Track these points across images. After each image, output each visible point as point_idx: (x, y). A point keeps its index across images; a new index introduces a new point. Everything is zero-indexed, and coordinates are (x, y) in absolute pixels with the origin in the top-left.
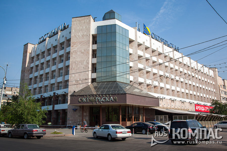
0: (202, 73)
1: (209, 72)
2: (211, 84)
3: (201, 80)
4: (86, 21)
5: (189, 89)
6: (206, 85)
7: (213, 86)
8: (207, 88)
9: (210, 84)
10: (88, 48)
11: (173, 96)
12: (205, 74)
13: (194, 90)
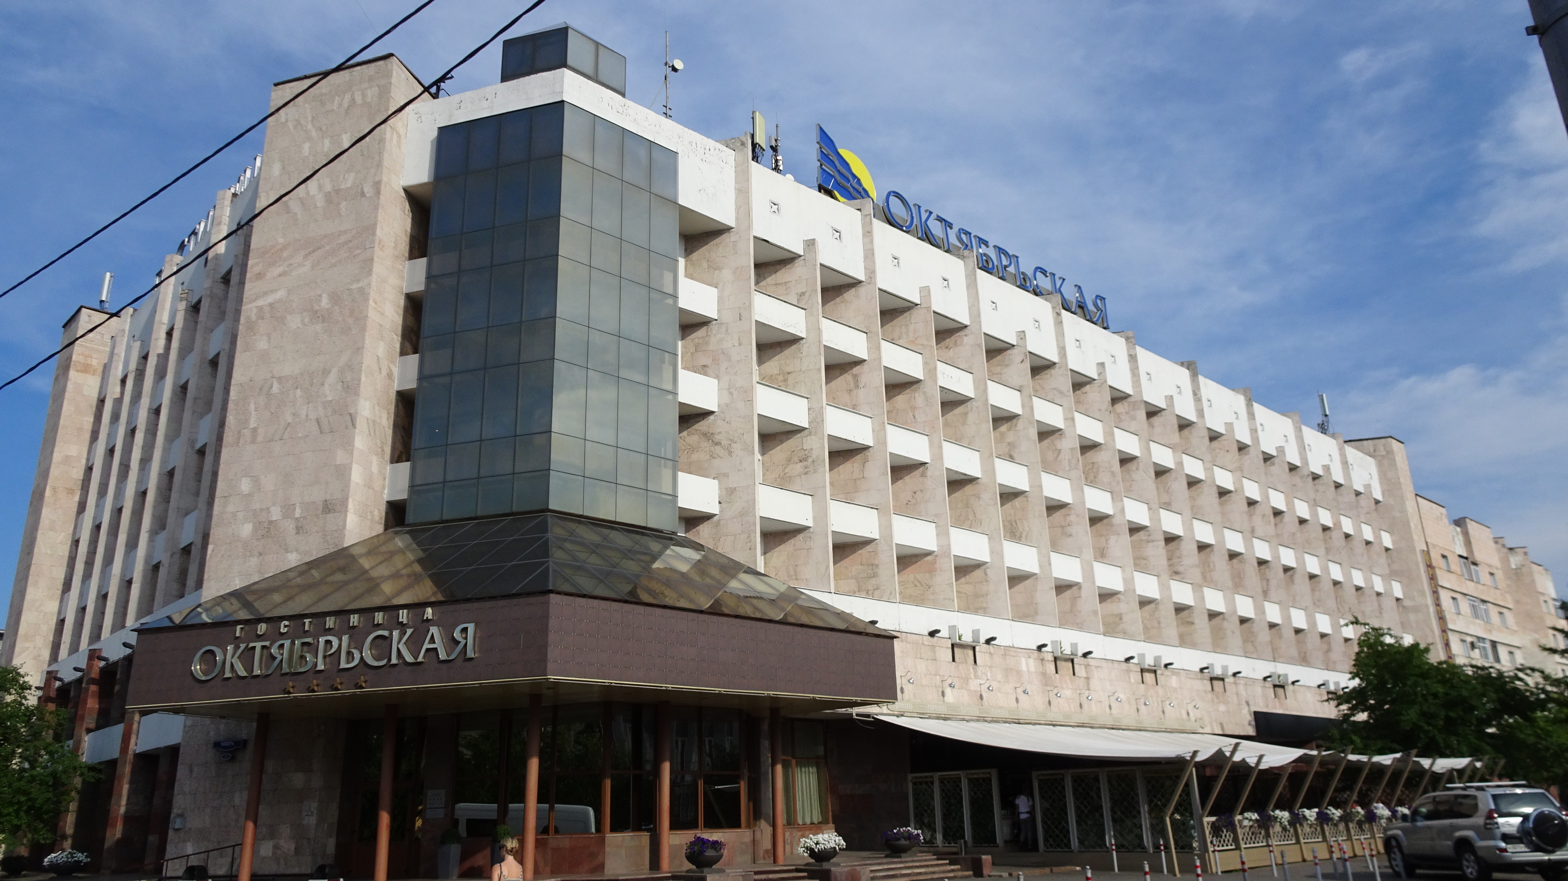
0: (1293, 468)
1: (1345, 463)
2: (1368, 543)
3: (1287, 518)
4: (359, 99)
5: (1196, 574)
6: (1329, 555)
7: (1383, 560)
8: (1336, 573)
9: (1360, 548)
10: (358, 281)
11: (1063, 623)
12: (1316, 477)
13: (1238, 585)
